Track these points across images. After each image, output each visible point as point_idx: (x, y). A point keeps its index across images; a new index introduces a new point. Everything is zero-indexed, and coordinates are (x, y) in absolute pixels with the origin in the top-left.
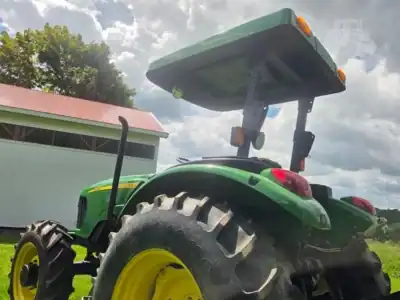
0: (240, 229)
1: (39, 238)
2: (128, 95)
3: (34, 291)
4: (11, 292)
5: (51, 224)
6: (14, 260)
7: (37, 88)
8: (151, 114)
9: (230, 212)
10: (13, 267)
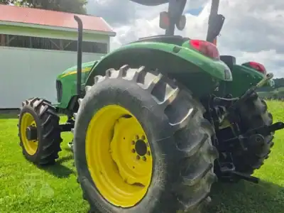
0: (168, 86)
1: (33, 109)
2: (82, 4)
3: (37, 143)
4: (21, 144)
5: (39, 100)
6: (19, 126)
7: (11, 4)
8: (101, 18)
9: (160, 75)
10: (20, 130)
